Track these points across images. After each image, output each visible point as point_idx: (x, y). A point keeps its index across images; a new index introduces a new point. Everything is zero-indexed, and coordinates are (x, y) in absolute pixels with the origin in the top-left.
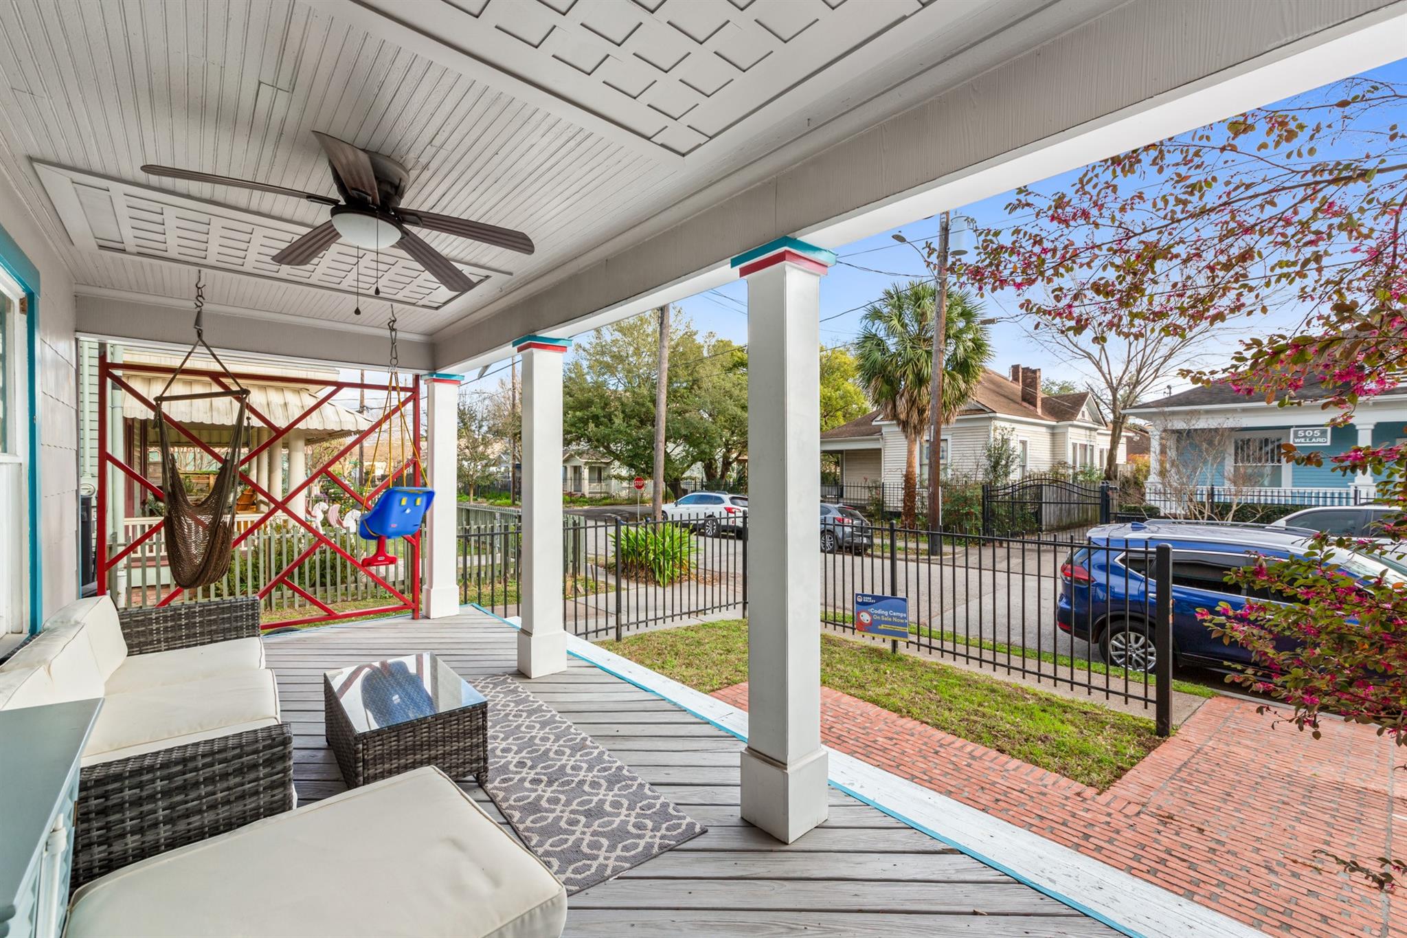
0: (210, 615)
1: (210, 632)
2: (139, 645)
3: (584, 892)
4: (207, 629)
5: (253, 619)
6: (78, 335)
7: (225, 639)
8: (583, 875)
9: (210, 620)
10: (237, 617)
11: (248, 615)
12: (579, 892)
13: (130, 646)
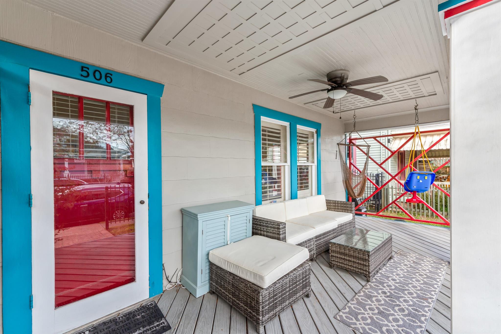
0: (342, 204)
1: (342, 209)
2: (329, 208)
3: (339, 322)
4: (341, 208)
5: (351, 208)
6: (345, 133)
7: (342, 212)
8: (346, 319)
9: (342, 206)
10: (347, 207)
11: (350, 207)
12: (338, 320)
13: (327, 208)
